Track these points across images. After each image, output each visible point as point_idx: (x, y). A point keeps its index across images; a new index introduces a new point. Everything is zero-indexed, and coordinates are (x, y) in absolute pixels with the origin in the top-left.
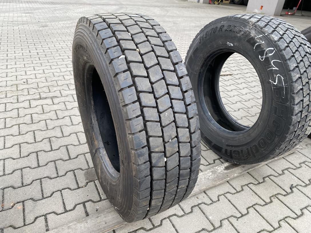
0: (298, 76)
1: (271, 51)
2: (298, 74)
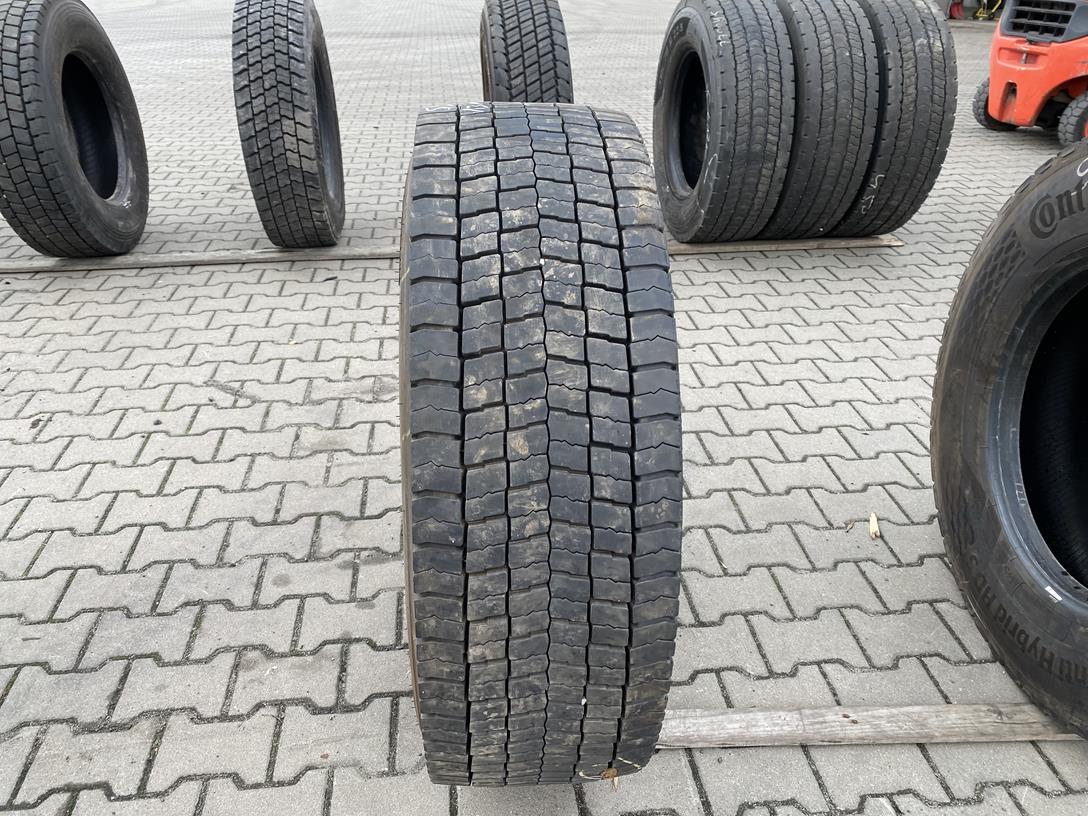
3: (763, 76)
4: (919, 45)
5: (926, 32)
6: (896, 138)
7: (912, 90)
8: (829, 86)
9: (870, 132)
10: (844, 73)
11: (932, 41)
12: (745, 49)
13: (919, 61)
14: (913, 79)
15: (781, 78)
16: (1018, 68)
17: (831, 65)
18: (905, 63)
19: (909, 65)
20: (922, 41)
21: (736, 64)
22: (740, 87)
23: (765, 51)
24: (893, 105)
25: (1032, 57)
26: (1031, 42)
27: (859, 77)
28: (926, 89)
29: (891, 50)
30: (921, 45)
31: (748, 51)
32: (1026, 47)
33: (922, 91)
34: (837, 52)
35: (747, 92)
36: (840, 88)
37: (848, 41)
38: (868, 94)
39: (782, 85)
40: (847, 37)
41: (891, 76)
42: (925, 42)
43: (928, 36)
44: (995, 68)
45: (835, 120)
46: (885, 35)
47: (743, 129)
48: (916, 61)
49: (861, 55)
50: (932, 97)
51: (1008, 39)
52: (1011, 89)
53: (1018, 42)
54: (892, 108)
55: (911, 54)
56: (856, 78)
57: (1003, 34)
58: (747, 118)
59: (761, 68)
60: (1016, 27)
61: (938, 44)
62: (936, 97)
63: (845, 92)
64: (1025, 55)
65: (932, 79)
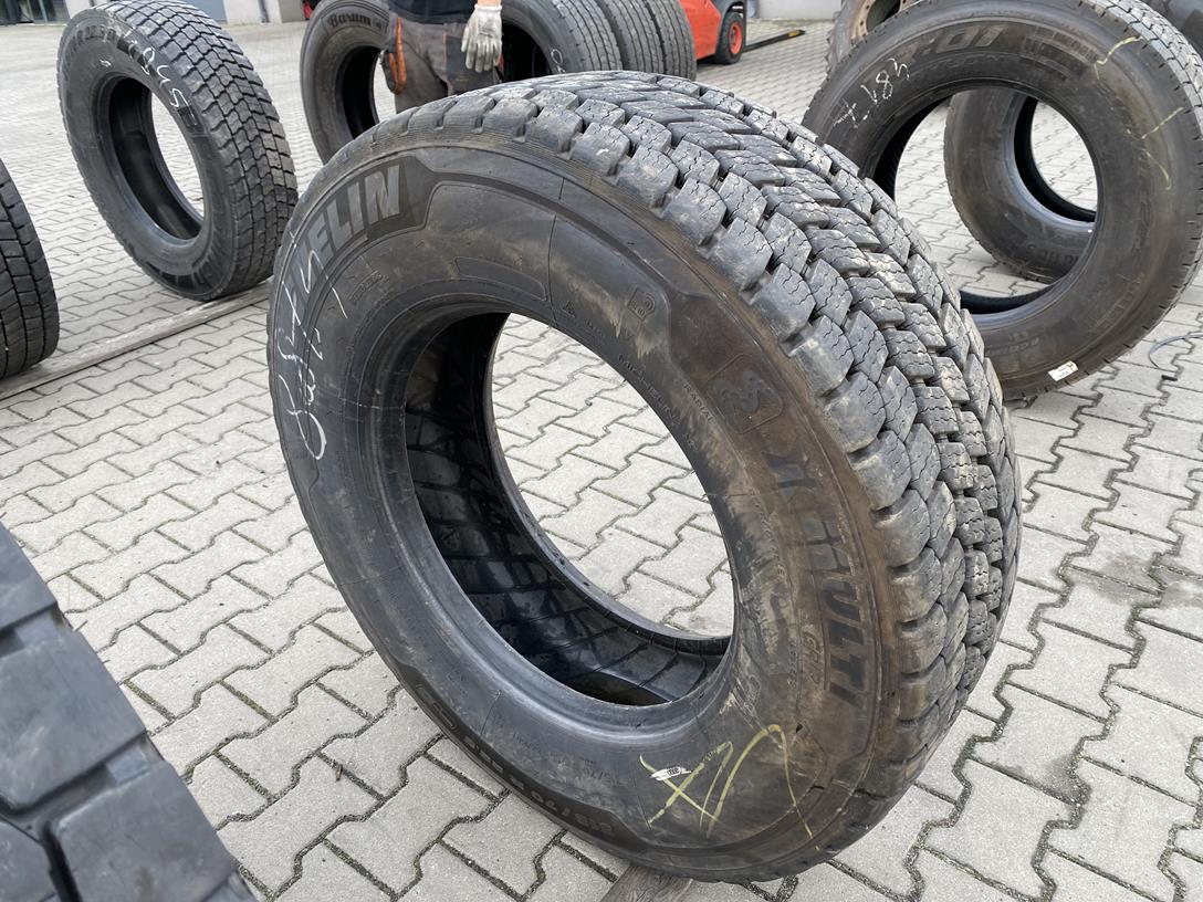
0: (200, 83)
1: (150, 53)
2: (198, 79)
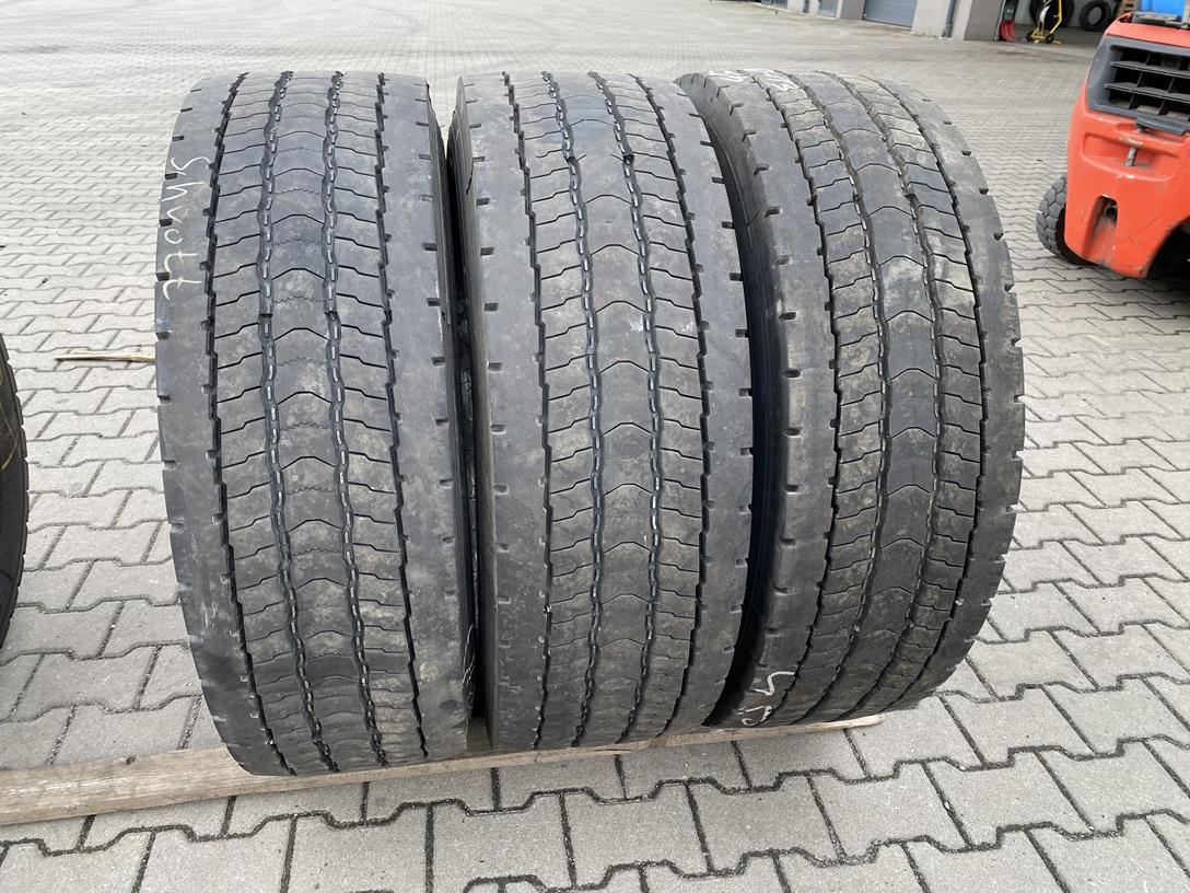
3: (317, 409)
4: (898, 284)
5: (921, 237)
6: (821, 585)
7: (869, 441)
8: (571, 442)
9: (729, 578)
10: (625, 397)
11: (938, 271)
12: (251, 308)
13: (893, 340)
14: (874, 405)
15: (394, 414)
16: (1120, 175)
17: (578, 370)
18: (845, 352)
19: (860, 358)
20: (905, 269)
21: (214, 368)
22: (229, 453)
23: (332, 315)
24: (804, 490)
25: (1145, 155)
26: (1144, 129)
27: (679, 409)
28: (916, 435)
29: (797, 302)
30: (903, 285)
31: (265, 316)
32: (1134, 138)
33: (906, 445)
34: (603, 316)
35: (257, 470)
36: (609, 450)
37: (645, 275)
38: (715, 464)
39: (396, 440)
40: (644, 258)
41: (797, 398)
42: (917, 272)
43: (927, 250)
44: (1076, 164)
45: (598, 550)
46: (780, 249)
47: (262, 597)
48: (884, 340)
49: (690, 327)
50: (938, 459)
51: (1101, 119)
52: (1107, 209)
53: (1121, 126)
54: (800, 499)
55: (866, 318)
56: (668, 412)
57: (1092, 110)
58: (270, 559)
59: (314, 380)
60: (1115, 97)
61: (961, 278)
62: (952, 463)
63: (629, 462)
64: (1131, 152)
65: (940, 401)
